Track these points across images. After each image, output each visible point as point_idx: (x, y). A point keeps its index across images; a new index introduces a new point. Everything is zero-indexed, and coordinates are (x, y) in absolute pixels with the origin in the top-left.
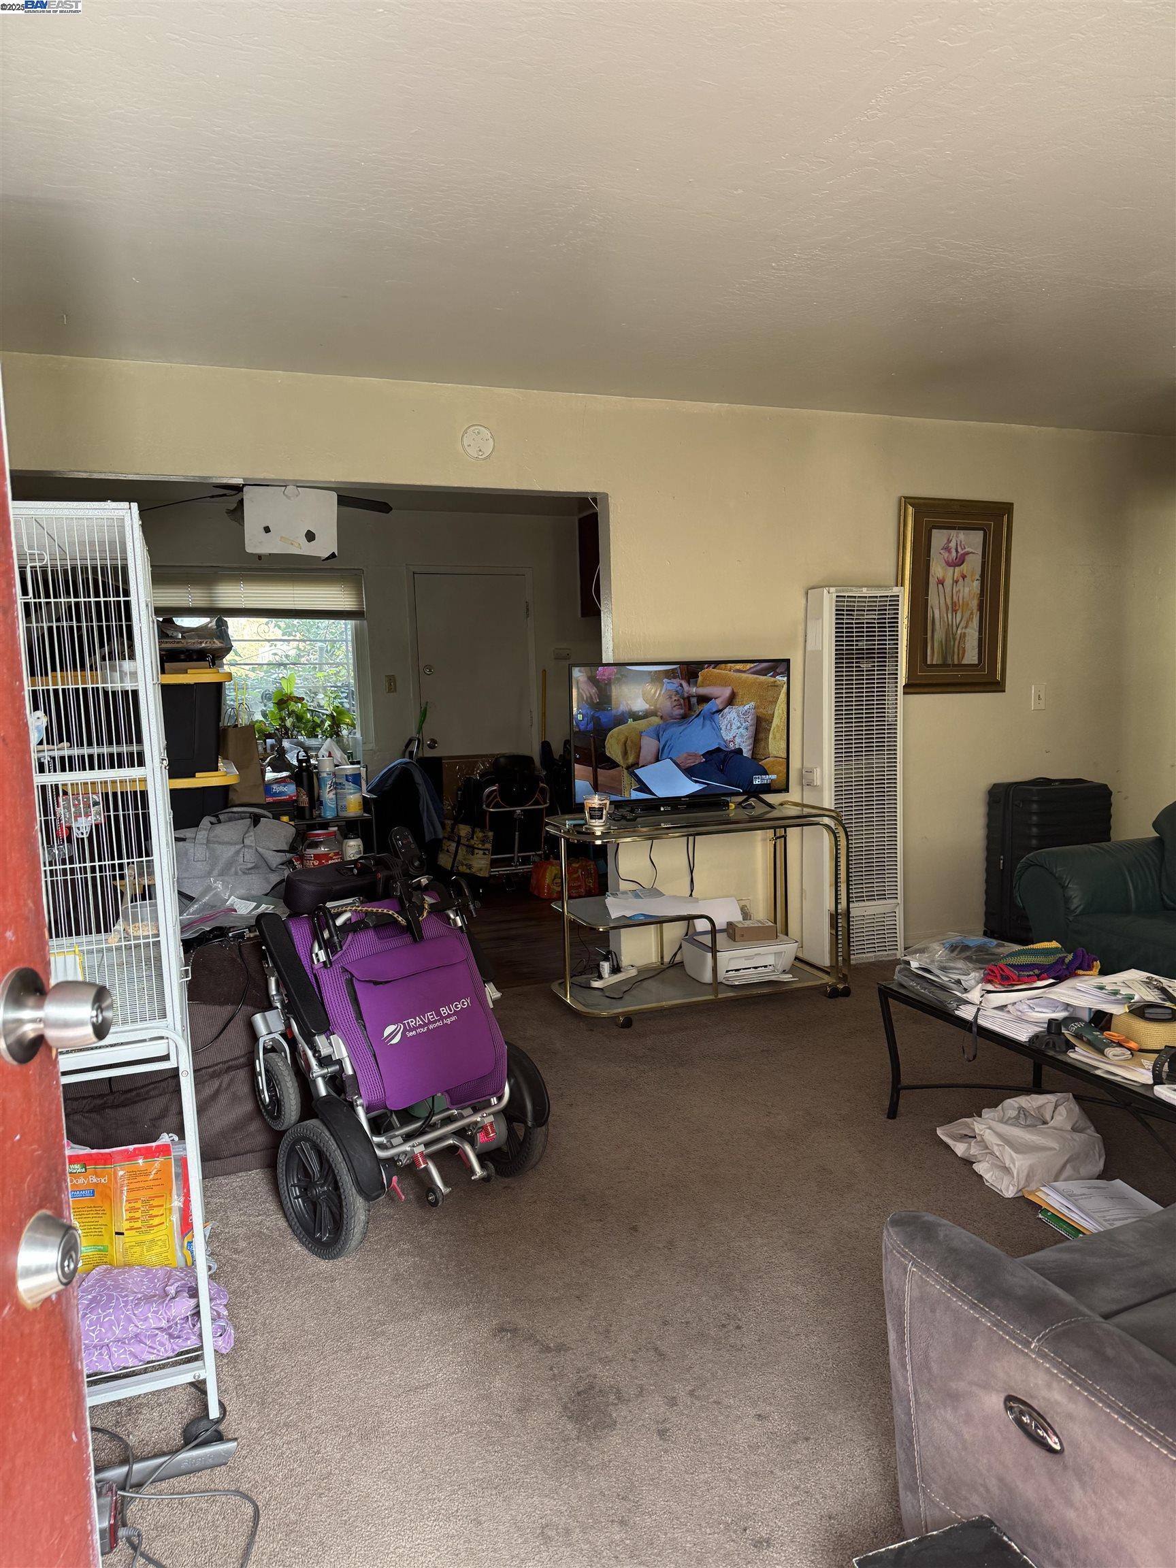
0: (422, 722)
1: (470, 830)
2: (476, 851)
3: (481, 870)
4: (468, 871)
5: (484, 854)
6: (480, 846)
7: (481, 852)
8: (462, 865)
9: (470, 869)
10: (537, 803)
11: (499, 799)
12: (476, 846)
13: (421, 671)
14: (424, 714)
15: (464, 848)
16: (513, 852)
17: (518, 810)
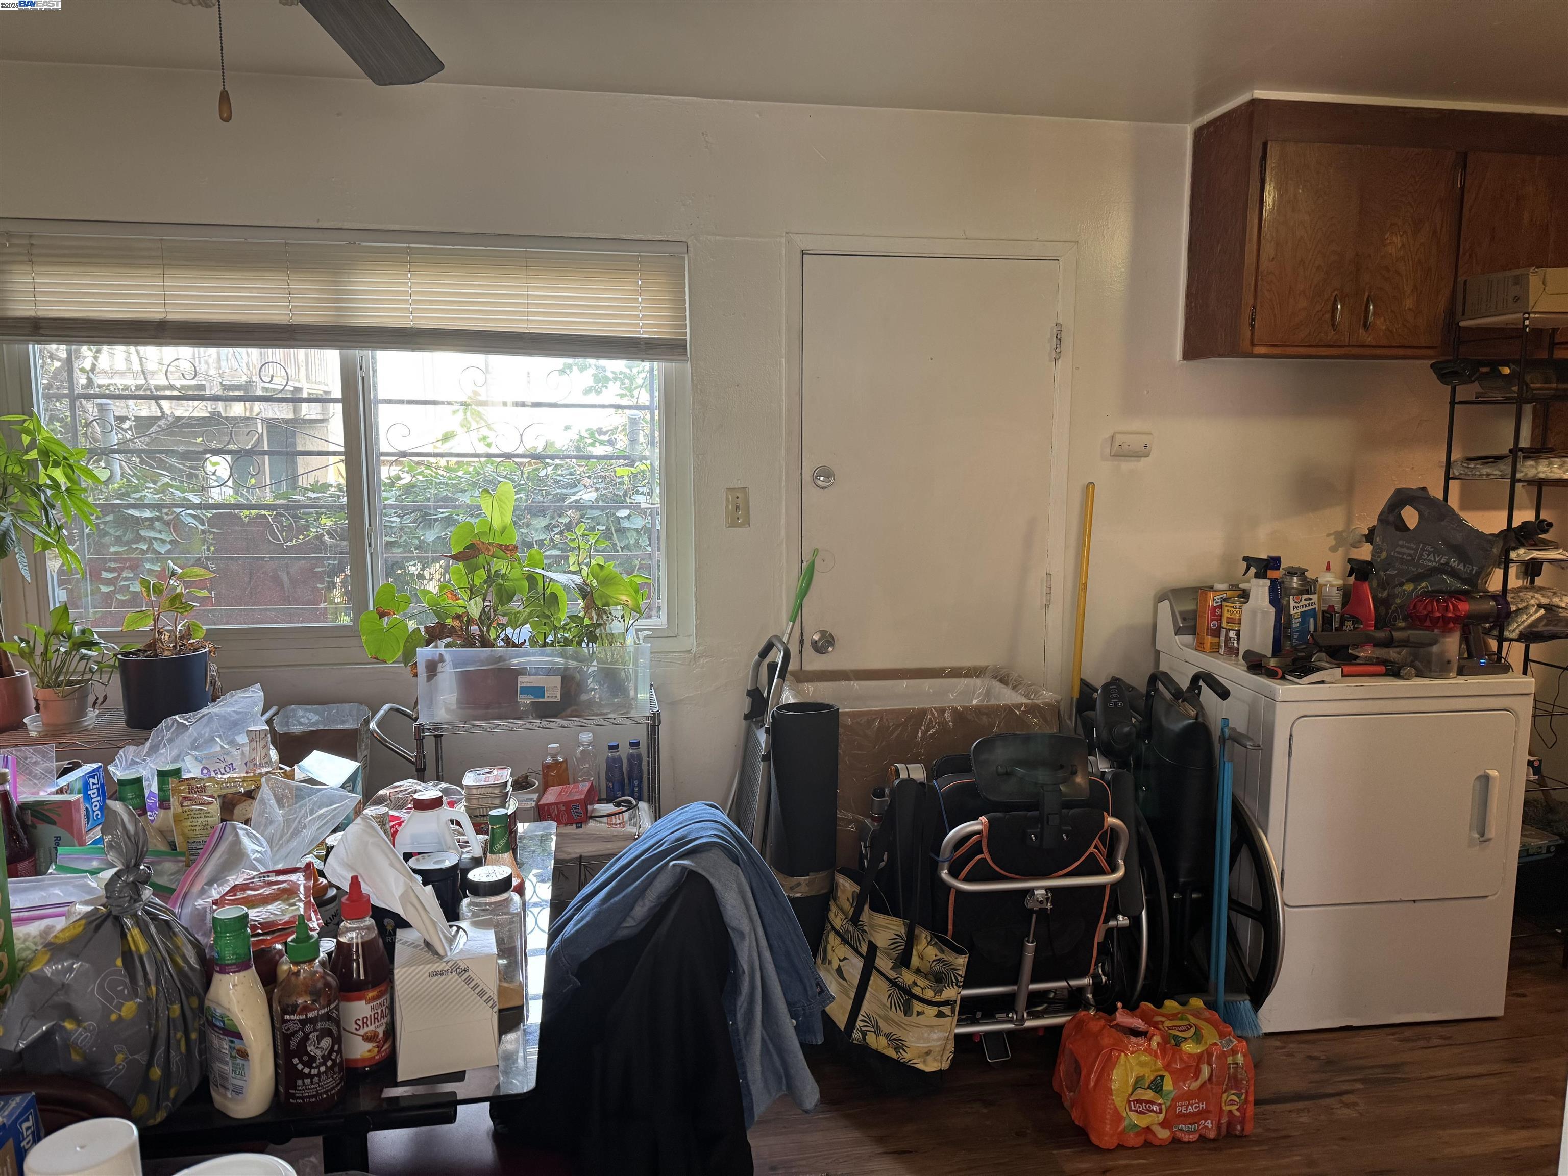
0: (803, 593)
1: (902, 931)
2: (917, 1006)
3: (928, 1053)
4: (892, 1053)
5: (940, 1015)
6: (929, 994)
7: (931, 1011)
8: (878, 1032)
9: (897, 1049)
10: (1093, 868)
11: (986, 855)
12: (916, 991)
13: (807, 477)
14: (808, 575)
15: (884, 985)
16: (1013, 978)
17: (1040, 887)
